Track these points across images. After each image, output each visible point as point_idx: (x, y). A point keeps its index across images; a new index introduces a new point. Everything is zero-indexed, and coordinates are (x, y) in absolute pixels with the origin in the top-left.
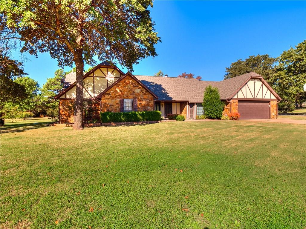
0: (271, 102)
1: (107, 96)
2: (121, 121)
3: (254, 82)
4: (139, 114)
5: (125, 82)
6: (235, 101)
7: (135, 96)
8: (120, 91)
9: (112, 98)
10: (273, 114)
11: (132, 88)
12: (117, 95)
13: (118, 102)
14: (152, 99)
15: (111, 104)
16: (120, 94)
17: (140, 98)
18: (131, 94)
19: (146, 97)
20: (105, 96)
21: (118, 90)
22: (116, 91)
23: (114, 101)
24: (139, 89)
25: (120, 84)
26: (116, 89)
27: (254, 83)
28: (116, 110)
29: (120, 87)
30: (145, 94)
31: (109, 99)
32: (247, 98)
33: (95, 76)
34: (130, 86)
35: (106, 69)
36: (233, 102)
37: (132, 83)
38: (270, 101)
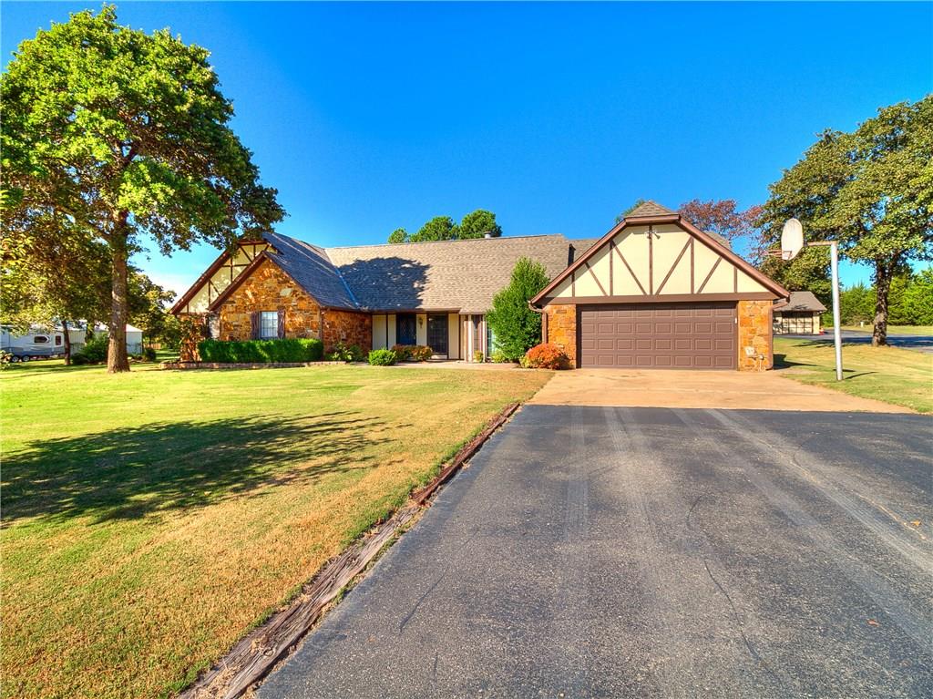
0: (740, 305)
1: (230, 308)
2: (230, 361)
3: (650, 238)
4: (261, 347)
5: (262, 273)
6: (565, 307)
7: (280, 304)
8: (254, 294)
9: (238, 310)
10: (749, 351)
11: (275, 285)
12: (248, 303)
13: (249, 319)
14: (316, 310)
15: (236, 323)
16: (253, 301)
17: (291, 309)
18: (273, 301)
19: (303, 305)
20: (225, 307)
21: (249, 293)
22: (246, 296)
23: (241, 316)
24: (289, 287)
25: (252, 280)
26: (244, 290)
27: (648, 240)
28: (245, 335)
29: (252, 286)
30: (302, 299)
31: (233, 312)
32: (615, 294)
33: (234, 264)
34: (272, 283)
35: (252, 247)
36: (555, 311)
37: (276, 276)
38: (737, 302)
